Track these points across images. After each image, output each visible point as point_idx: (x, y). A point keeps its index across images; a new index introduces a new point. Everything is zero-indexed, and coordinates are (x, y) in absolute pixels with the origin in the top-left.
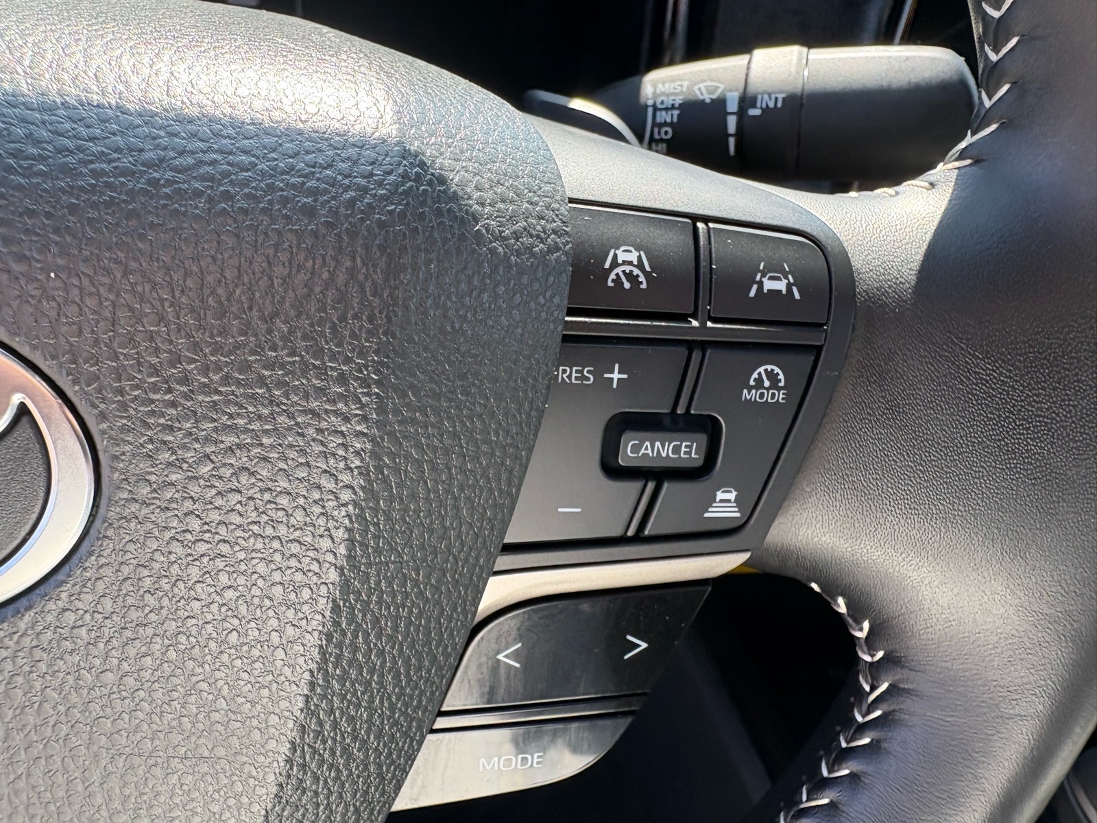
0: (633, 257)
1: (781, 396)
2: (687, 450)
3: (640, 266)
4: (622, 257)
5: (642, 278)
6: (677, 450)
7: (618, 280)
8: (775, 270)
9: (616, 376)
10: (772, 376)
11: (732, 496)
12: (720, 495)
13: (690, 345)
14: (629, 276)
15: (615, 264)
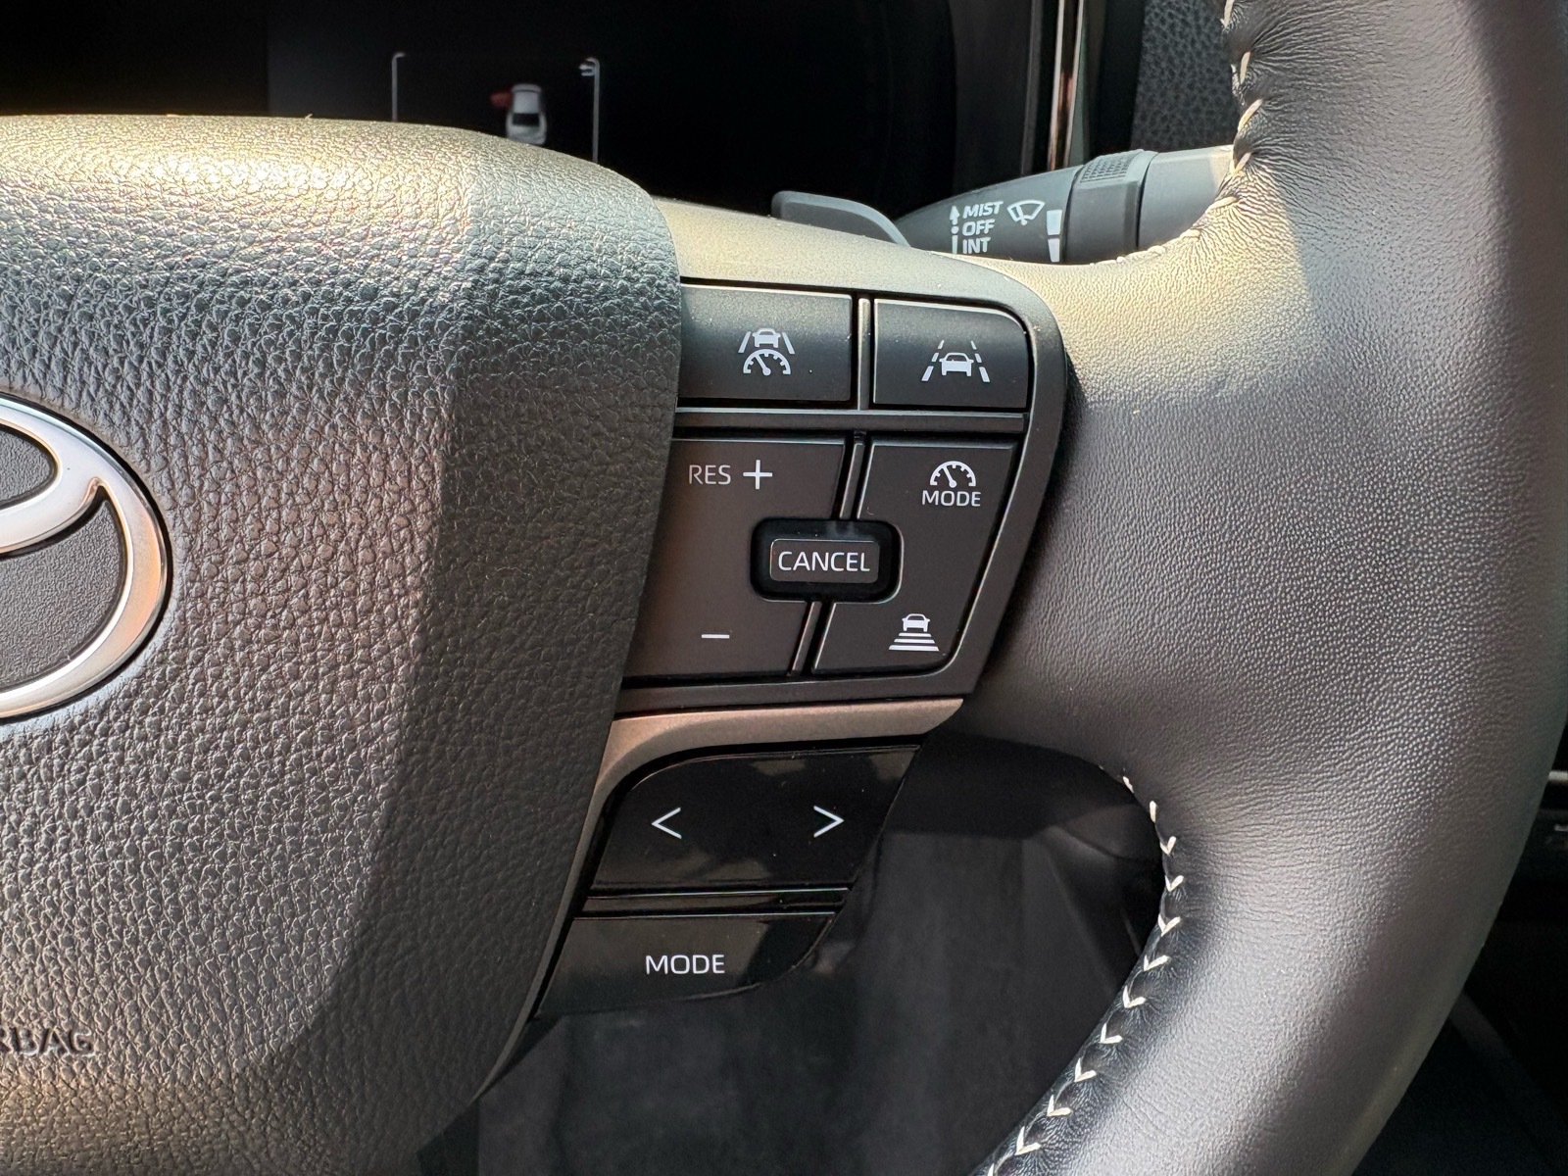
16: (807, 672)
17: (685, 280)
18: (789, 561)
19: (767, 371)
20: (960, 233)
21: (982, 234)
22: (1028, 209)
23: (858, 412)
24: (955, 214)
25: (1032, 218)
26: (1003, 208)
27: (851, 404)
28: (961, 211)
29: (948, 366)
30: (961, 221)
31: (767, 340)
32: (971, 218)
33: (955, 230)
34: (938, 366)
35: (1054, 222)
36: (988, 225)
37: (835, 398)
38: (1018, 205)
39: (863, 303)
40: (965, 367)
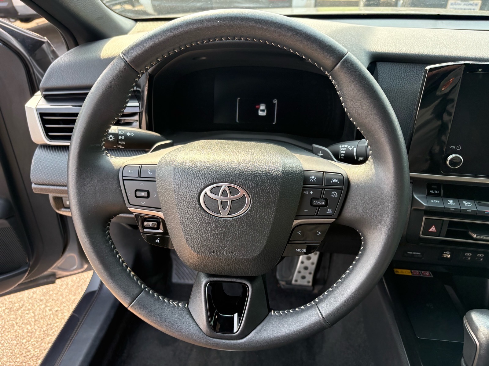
0: (314, 177)
1: (337, 196)
2: (323, 203)
3: (315, 179)
4: (312, 177)
5: (315, 180)
6: (321, 203)
7: (312, 180)
8: (335, 179)
9: (312, 193)
10: (335, 193)
11: (331, 210)
12: (329, 210)
13: (322, 189)
14: (313, 180)
15: (311, 178)
16: (317, 215)
17: (304, 170)
18: (315, 202)
19: (313, 181)
20: (341, 150)
21: (344, 150)
22: (351, 147)
23: (323, 186)
24: (340, 147)
25: (352, 149)
26: (348, 146)
27: (323, 185)
28: (341, 146)
29: (334, 181)
30: (341, 148)
31: (313, 178)
32: (343, 147)
33: (340, 149)
34: (333, 181)
35: (355, 150)
36: (345, 149)
37: (321, 184)
38: (350, 146)
39: (324, 173)
40: (336, 181)
